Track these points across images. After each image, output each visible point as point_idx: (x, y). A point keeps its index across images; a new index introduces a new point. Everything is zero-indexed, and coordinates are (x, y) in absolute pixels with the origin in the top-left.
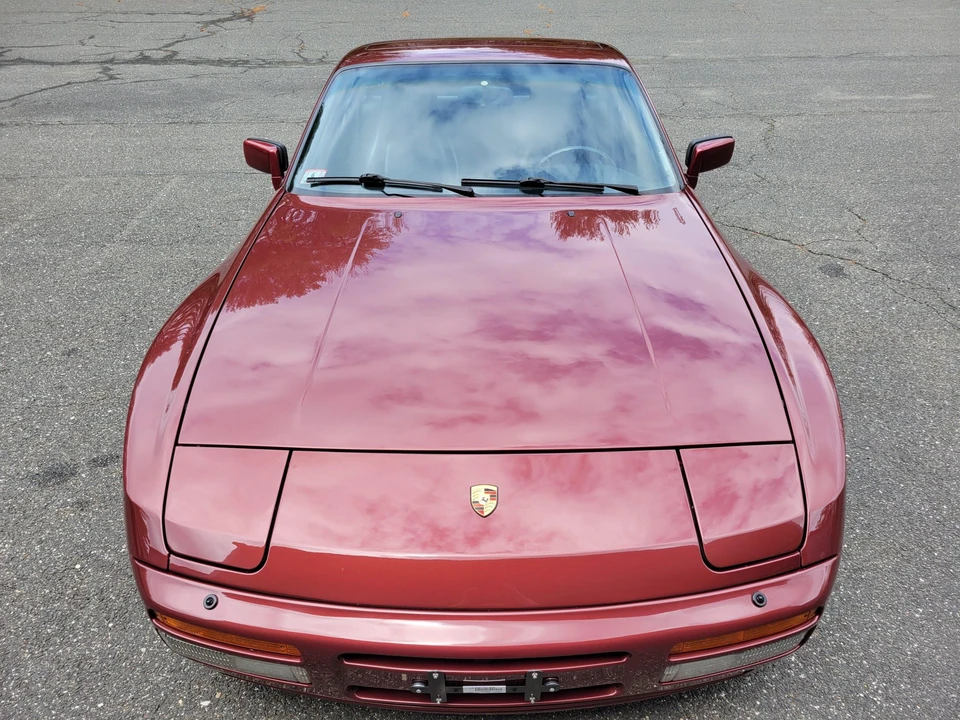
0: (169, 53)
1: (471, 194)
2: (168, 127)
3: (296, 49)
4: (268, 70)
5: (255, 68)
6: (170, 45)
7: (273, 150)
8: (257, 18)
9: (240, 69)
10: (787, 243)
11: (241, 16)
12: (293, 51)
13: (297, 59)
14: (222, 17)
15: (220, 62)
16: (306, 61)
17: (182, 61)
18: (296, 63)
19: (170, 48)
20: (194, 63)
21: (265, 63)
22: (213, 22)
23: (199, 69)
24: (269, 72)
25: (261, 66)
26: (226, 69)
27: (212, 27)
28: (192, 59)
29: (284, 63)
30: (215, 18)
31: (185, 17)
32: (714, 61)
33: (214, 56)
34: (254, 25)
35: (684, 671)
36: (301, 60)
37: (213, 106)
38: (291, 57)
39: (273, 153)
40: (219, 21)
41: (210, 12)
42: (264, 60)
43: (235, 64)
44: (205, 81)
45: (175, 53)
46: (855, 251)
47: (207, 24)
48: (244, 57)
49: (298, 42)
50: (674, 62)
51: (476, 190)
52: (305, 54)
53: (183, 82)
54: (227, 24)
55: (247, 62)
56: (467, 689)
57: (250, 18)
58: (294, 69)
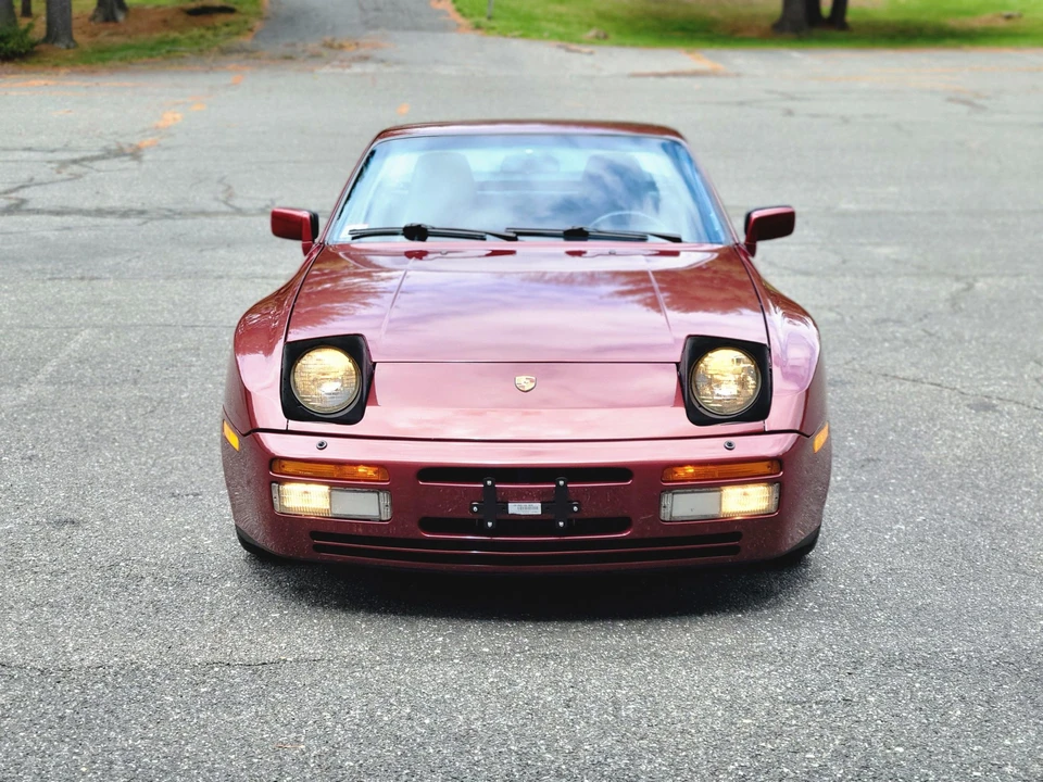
0: (13, 202)
1: (515, 240)
2: (49, 283)
3: (221, 197)
4: (180, 222)
5: (157, 219)
6: (11, 191)
7: (305, 215)
8: (147, 157)
9: (133, 221)
11: (119, 153)
12: (216, 199)
13: (224, 208)
14: (89, 154)
15: (100, 213)
16: (239, 211)
17: (38, 212)
18: (226, 213)
19: (13, 195)
20: (58, 213)
21: (172, 214)
22: (75, 162)
23: (69, 220)
24: (181, 225)
25: (167, 217)
26: (110, 221)
27: (75, 168)
28: (52, 209)
29: (204, 213)
30: (76, 156)
31: (25, 155)
32: (907, 214)
33: (88, 205)
34: (144, 166)
36: (230, 210)
37: (110, 262)
38: (214, 206)
39: (305, 219)
40: (83, 159)
41: (66, 148)
42: (170, 210)
43: (125, 214)
44: (84, 235)
45: (23, 201)
47: (64, 164)
48: (138, 206)
49: (221, 188)
50: (844, 215)
52: (237, 203)
53: (52, 235)
54: (98, 164)
55: (142, 212)
57: (136, 154)
58: (222, 221)
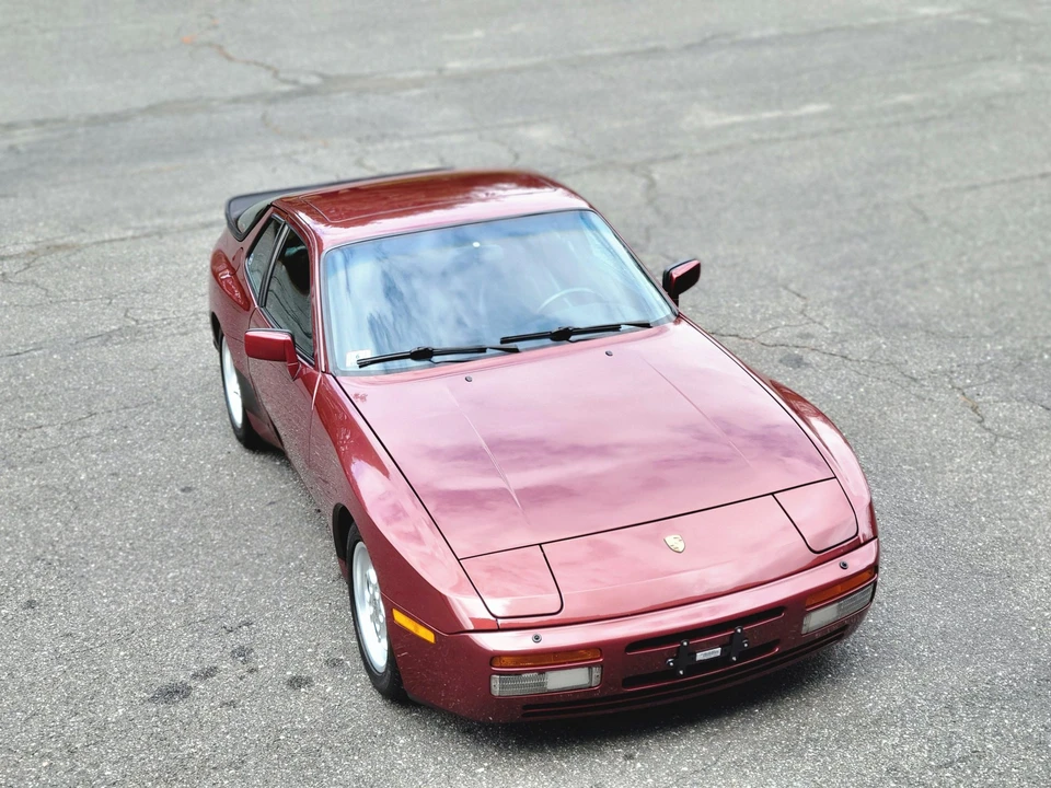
1: (516, 351)
7: (285, 338)
10: (735, 339)
35: (818, 619)
39: (287, 341)
46: (809, 336)
51: (520, 345)
56: (700, 656)
